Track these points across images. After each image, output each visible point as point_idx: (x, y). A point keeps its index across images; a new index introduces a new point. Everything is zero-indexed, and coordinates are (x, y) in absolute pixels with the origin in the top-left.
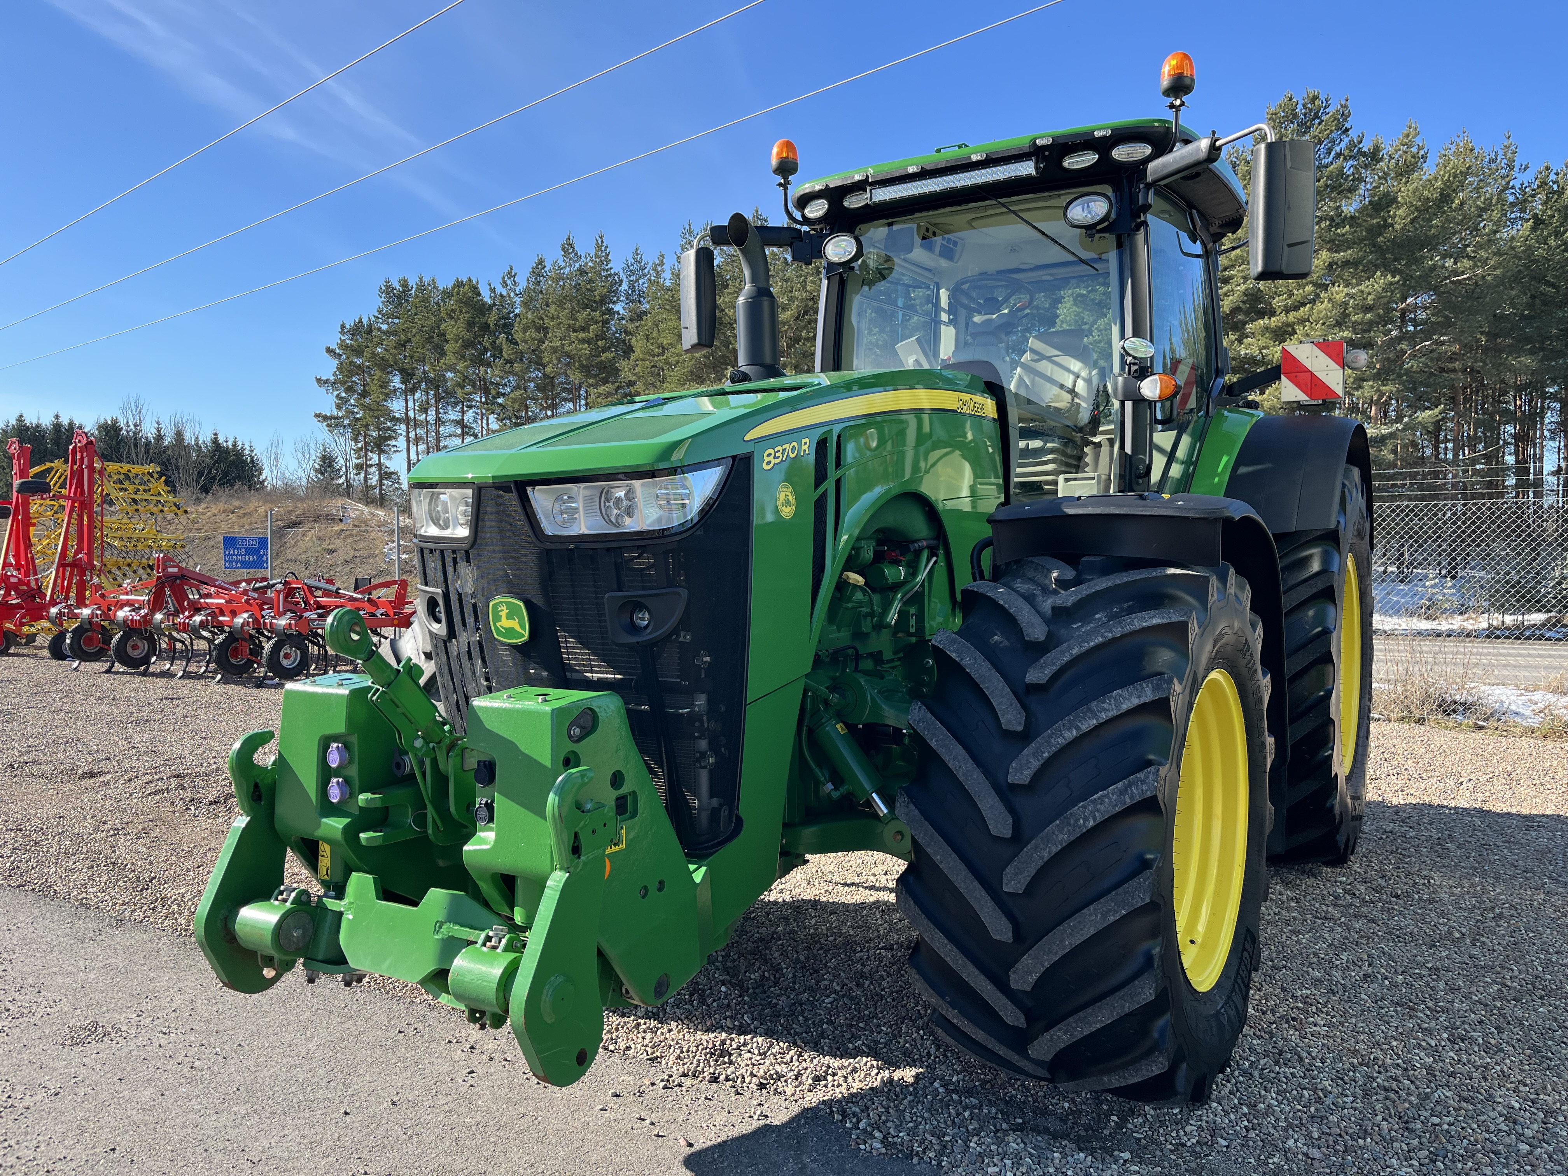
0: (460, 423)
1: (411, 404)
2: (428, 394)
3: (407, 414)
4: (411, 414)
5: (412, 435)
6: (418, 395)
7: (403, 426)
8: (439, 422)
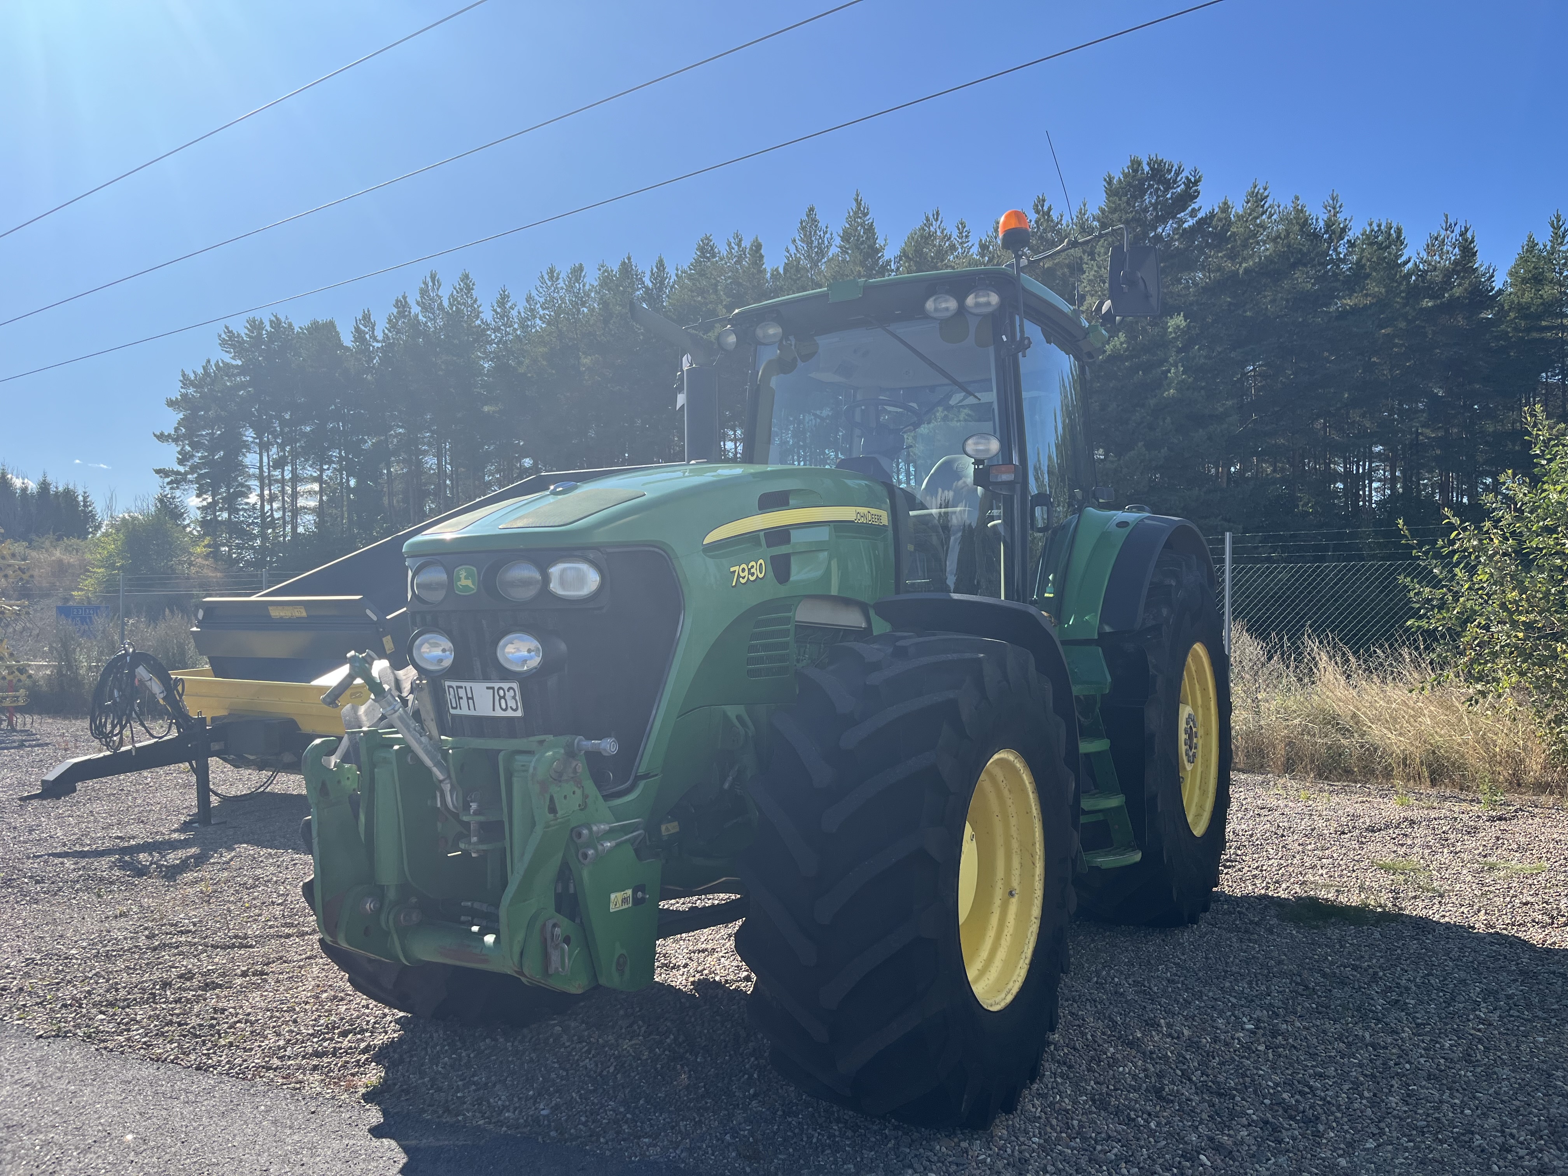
0: (319, 479)
1: (265, 459)
2: (284, 450)
3: (261, 468)
4: (265, 469)
5: (266, 492)
6: (274, 450)
7: (257, 483)
8: (296, 479)
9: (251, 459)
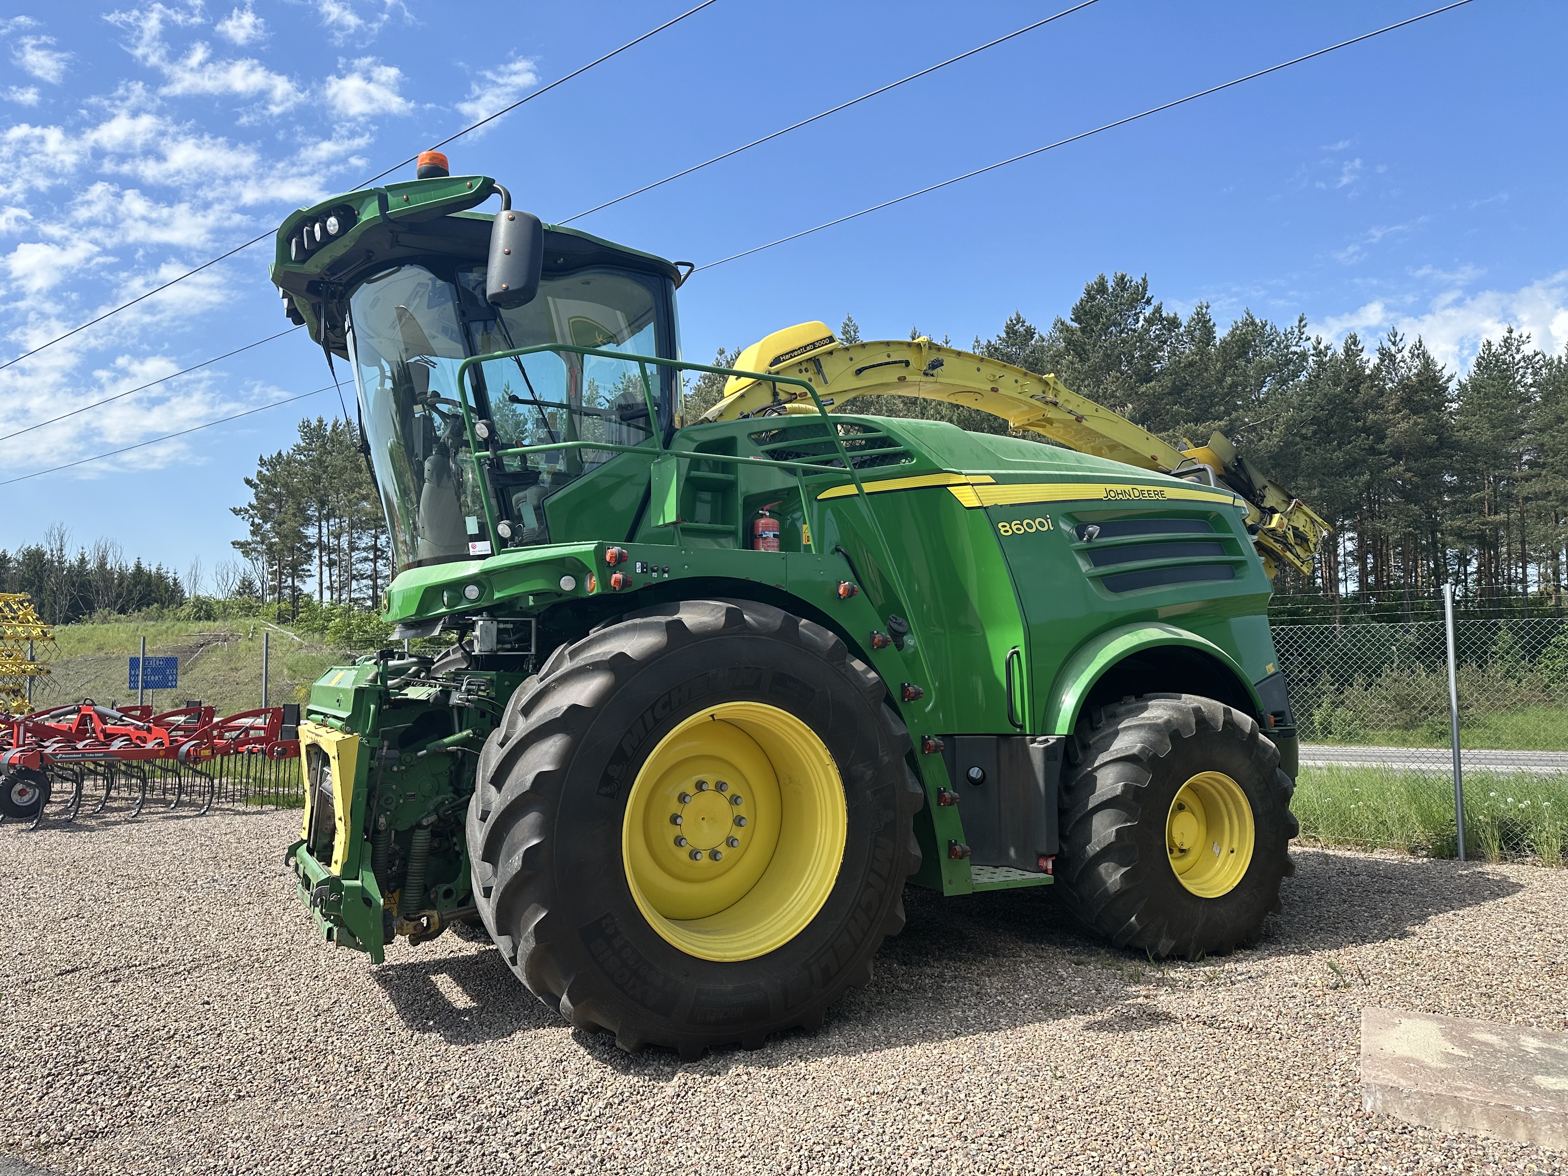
1: (325, 531)
3: (320, 540)
4: (325, 539)
5: (325, 559)
6: (332, 522)
7: (316, 552)
9: (311, 532)
